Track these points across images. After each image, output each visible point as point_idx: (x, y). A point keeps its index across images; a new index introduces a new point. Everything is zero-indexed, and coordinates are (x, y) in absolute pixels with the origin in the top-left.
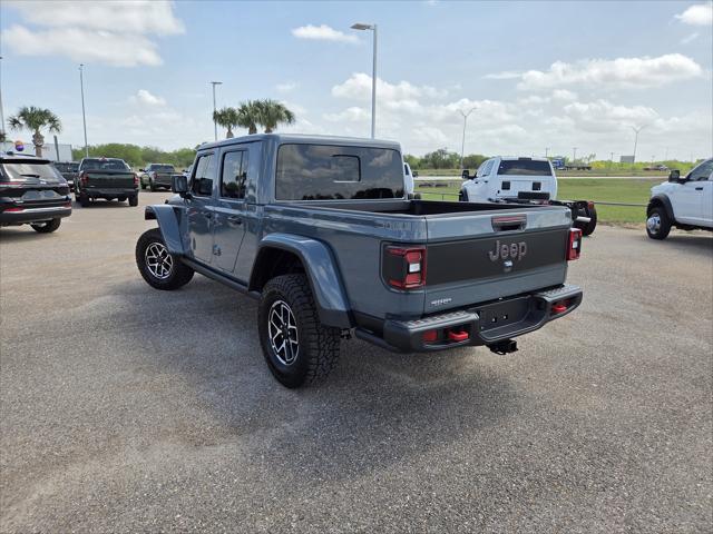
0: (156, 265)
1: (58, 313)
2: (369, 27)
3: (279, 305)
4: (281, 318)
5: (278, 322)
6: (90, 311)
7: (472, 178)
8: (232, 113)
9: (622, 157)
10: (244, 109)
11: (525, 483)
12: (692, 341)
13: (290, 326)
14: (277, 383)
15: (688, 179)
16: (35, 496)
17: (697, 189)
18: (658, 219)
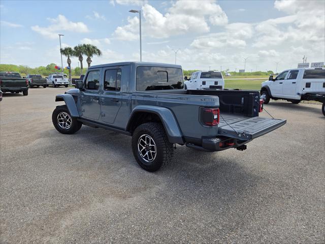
0: (63, 123)
1: (20, 148)
2: (137, 12)
3: (144, 137)
4: (145, 142)
5: (143, 144)
6: (36, 145)
7: (188, 80)
8: (70, 50)
9: (240, 70)
10: (76, 48)
11: (261, 199)
12: (295, 142)
13: (150, 145)
14: (143, 171)
15: (276, 79)
16: (64, 226)
17: (280, 83)
18: (265, 95)
